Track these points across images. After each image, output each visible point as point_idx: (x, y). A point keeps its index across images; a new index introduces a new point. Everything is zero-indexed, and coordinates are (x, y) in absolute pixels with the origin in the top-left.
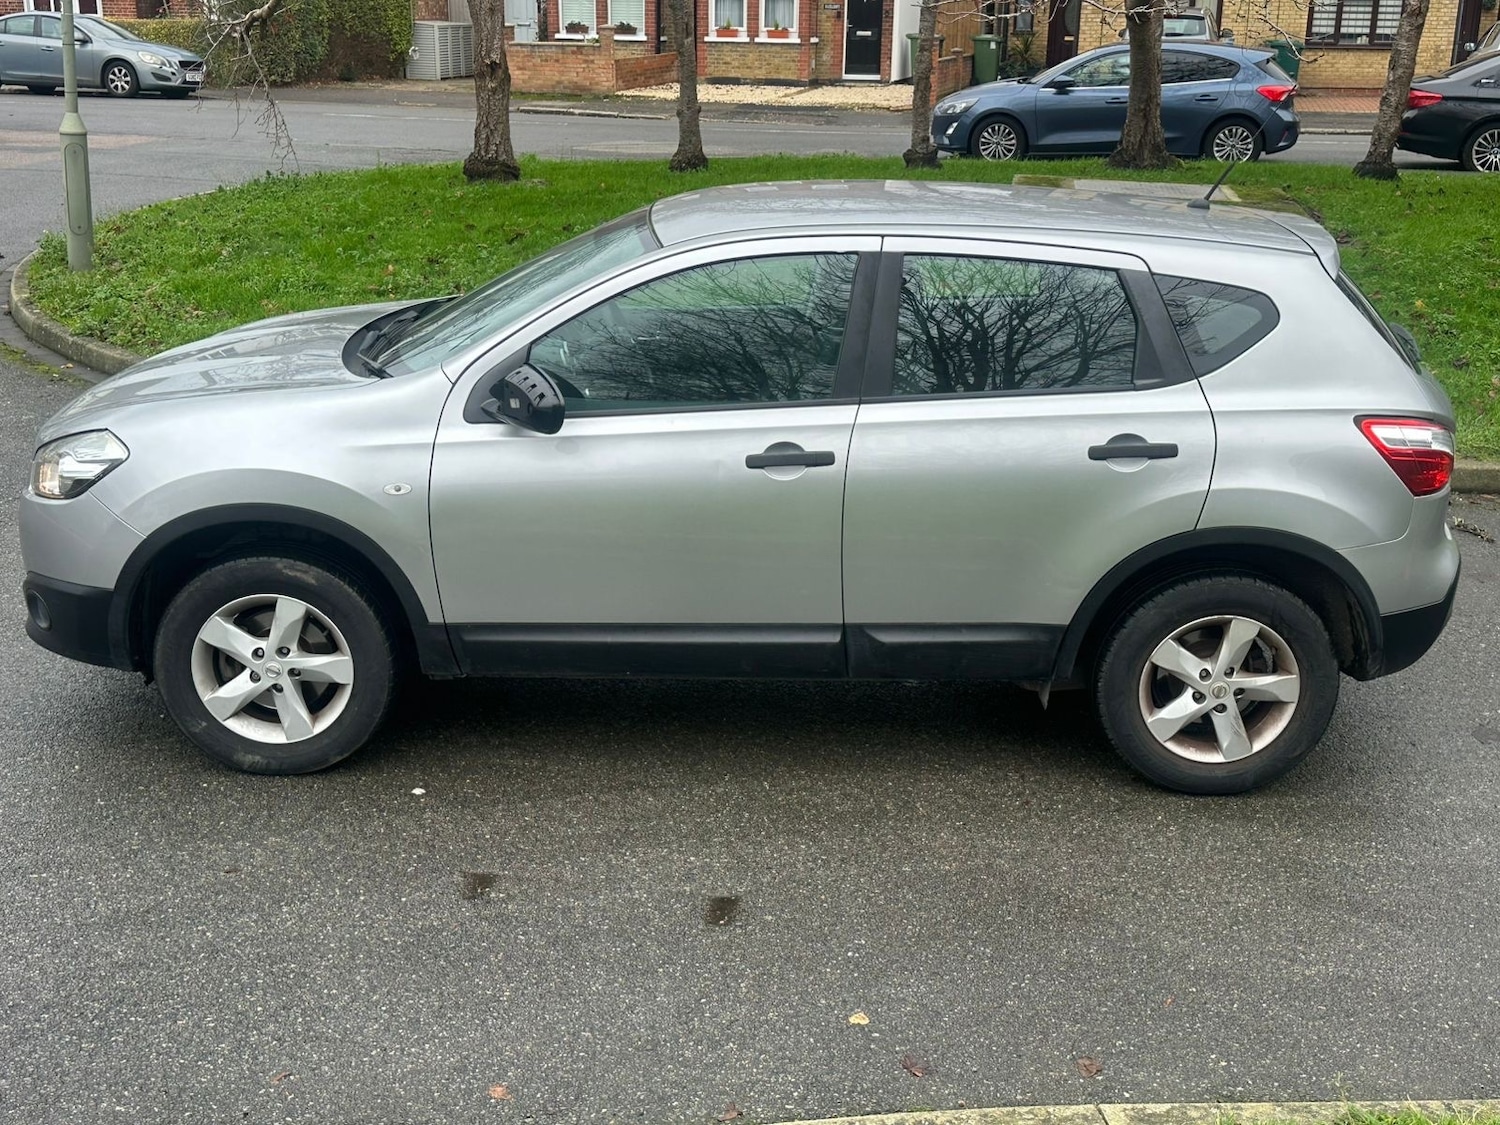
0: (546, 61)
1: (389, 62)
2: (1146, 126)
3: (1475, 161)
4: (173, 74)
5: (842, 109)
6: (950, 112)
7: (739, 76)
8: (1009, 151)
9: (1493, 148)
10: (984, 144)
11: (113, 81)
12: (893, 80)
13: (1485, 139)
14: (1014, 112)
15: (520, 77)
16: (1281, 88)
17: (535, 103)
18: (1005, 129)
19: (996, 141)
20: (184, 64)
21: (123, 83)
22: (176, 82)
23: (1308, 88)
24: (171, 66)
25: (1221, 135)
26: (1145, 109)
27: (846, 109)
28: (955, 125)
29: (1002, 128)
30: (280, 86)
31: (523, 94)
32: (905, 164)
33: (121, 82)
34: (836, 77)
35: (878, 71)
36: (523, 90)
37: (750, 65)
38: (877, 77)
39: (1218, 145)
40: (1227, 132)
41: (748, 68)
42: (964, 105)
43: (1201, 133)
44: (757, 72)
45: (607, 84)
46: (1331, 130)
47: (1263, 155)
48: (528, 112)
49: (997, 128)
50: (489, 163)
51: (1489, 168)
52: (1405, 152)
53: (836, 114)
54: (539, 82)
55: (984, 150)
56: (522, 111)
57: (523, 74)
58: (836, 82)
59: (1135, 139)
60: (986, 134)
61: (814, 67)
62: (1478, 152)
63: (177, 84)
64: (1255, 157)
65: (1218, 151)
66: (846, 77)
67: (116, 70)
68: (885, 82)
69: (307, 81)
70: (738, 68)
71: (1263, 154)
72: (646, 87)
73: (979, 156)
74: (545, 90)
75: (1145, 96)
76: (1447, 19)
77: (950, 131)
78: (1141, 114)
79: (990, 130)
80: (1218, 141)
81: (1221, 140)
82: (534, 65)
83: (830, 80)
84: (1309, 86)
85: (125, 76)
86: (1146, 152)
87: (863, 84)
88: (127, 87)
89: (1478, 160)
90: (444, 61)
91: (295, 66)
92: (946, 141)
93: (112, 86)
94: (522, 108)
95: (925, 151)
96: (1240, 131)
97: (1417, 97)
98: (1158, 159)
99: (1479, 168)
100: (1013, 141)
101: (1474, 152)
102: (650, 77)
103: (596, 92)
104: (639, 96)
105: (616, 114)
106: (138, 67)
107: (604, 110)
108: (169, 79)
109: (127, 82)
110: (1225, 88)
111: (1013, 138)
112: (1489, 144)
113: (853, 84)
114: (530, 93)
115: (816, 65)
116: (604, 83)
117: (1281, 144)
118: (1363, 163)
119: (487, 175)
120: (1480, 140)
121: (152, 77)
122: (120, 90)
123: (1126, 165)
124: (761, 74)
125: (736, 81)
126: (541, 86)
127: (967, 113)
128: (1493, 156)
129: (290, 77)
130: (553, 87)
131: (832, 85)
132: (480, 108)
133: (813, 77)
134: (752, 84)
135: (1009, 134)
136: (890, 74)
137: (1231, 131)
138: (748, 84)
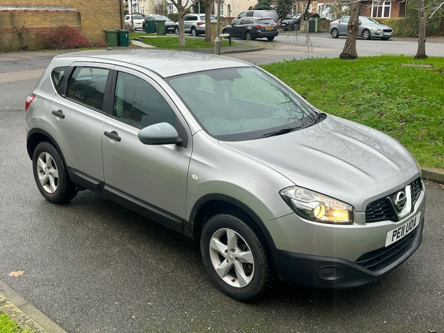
4: (381, 33)
11: (364, 35)
20: (385, 31)
21: (367, 36)
22: (381, 36)
24: (380, 31)
33: (366, 35)
67: (365, 32)
85: (367, 33)
88: (367, 37)
93: (364, 36)
106: (371, 31)
108: (379, 35)
109: (367, 35)
121: (374, 34)
122: (365, 38)
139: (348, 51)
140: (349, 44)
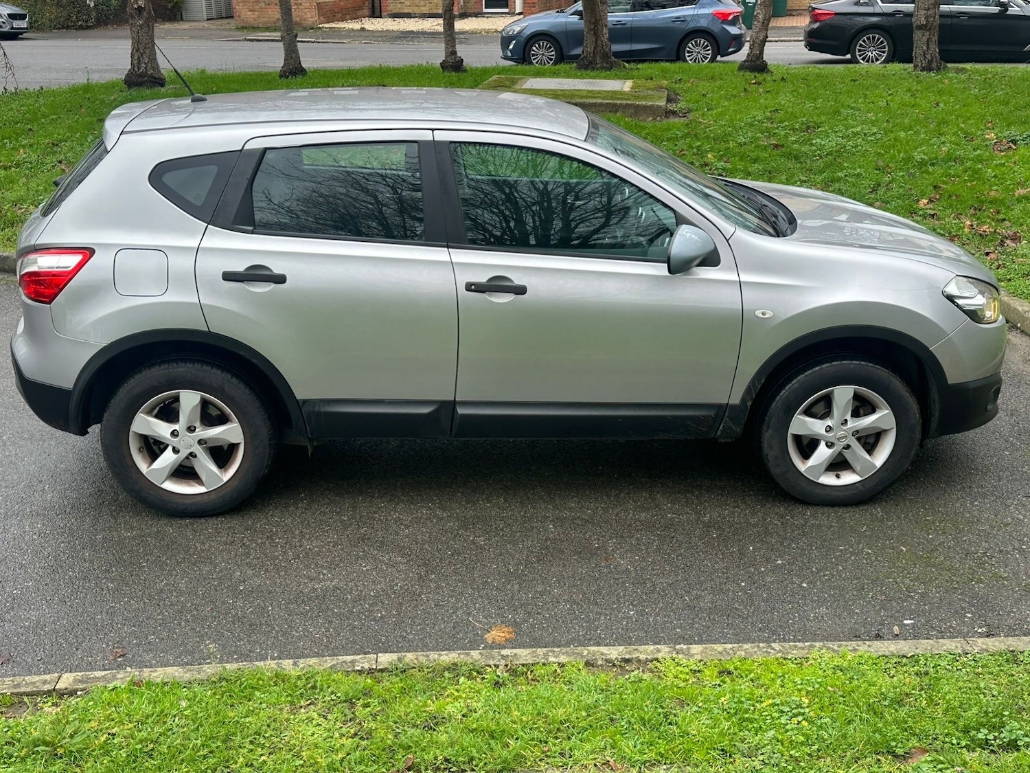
0: (269, 4)
1: (168, 9)
2: (596, 40)
3: (858, 57)
4: (4, 23)
5: (473, 33)
6: (510, 33)
7: (411, 11)
8: (551, 59)
9: (869, 47)
10: (533, 55)
12: (517, 12)
13: (864, 41)
14: (552, 32)
15: (252, 16)
16: (730, 11)
17: (260, 34)
18: (547, 44)
19: (542, 52)
20: (13, 17)
23: (797, 10)
25: (690, 45)
26: (594, 29)
27: (476, 33)
28: (514, 42)
29: (545, 44)
30: (86, 29)
31: (254, 28)
32: (442, 70)
34: (478, 10)
35: (507, 6)
36: (255, 26)
37: (417, 4)
38: (506, 10)
39: (688, 52)
40: (693, 43)
41: (416, 6)
42: (519, 29)
43: (676, 45)
44: (423, 8)
45: (312, 19)
46: (796, 38)
47: (719, 58)
48: (252, 40)
49: (541, 44)
50: (140, 76)
51: (868, 61)
52: (812, 52)
53: (467, 36)
54: (265, 19)
55: (534, 59)
56: (248, 40)
57: (253, 14)
58: (478, 14)
59: (590, 49)
60: (534, 48)
61: (462, 4)
62: (860, 51)
63: (6, 30)
64: (713, 60)
65: (689, 56)
66: (485, 10)
68: (512, 14)
69: (106, 24)
70: (410, 6)
71: (719, 56)
72: (343, 21)
73: (531, 63)
74: (269, 25)
75: (593, 20)
77: (511, 47)
78: (592, 32)
79: (537, 46)
80: (688, 49)
81: (690, 48)
82: (261, 8)
83: (474, 13)
84: (797, 8)
86: (598, 58)
87: (497, 15)
89: (860, 55)
90: (209, 7)
91: (95, 14)
92: (509, 54)
94: (248, 38)
95: (453, 61)
96: (702, 42)
97: (819, 14)
98: (607, 63)
99: (861, 61)
100: (553, 53)
101: (857, 51)
102: (346, 14)
103: (304, 25)
104: (335, 28)
105: (313, 40)
107: (306, 38)
110: (691, 12)
111: (553, 51)
112: (866, 44)
113: (490, 15)
114: (259, 27)
115: (464, 3)
116: (309, 19)
117: (730, 50)
118: (745, 61)
119: (140, 84)
120: (861, 42)
123: (586, 68)
124: (425, 10)
125: (409, 16)
126: (267, 22)
127: (521, 34)
128: (870, 53)
129: (92, 22)
130: (275, 23)
131: (476, 16)
132: (133, 38)
133: (463, 11)
134: (420, 17)
135: (550, 47)
136: (515, 8)
137: (696, 42)
138: (417, 17)
139: (146, 68)
140: (144, 52)
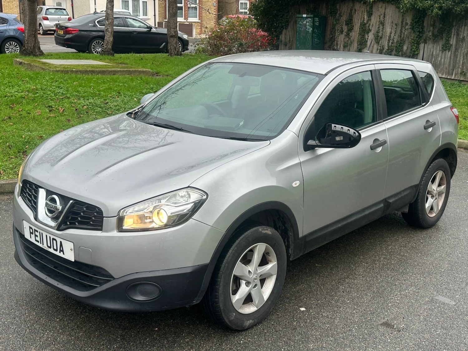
9: (97, 46)
40: (9, 43)
65: (7, 51)
76: (16, 5)
80: (6, 47)
89: (94, 50)
96: (14, 43)
97: (70, 30)
99: (95, 53)
101: (92, 48)
110: (5, 28)
112: (96, 45)
120: (93, 44)
128: (98, 49)
